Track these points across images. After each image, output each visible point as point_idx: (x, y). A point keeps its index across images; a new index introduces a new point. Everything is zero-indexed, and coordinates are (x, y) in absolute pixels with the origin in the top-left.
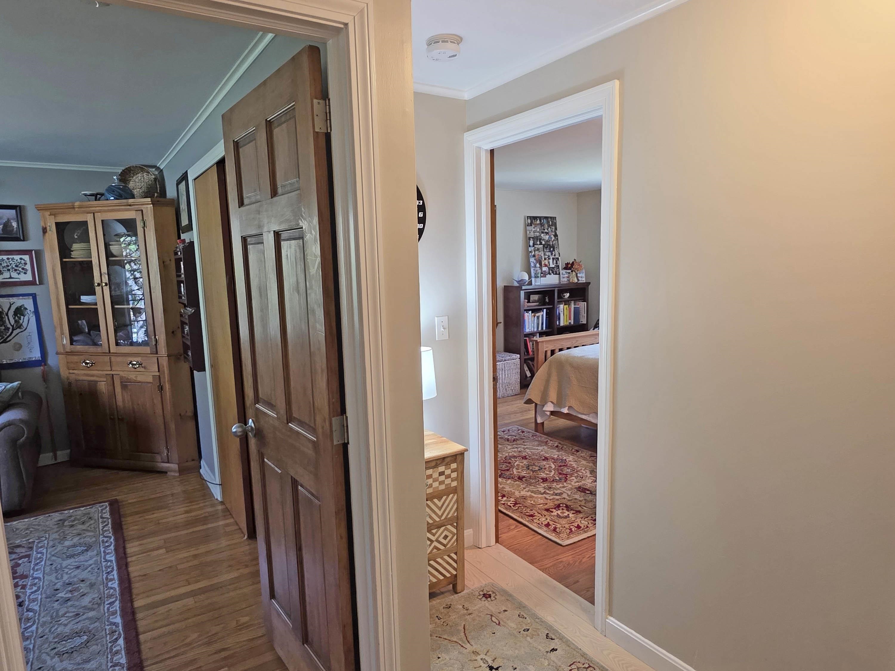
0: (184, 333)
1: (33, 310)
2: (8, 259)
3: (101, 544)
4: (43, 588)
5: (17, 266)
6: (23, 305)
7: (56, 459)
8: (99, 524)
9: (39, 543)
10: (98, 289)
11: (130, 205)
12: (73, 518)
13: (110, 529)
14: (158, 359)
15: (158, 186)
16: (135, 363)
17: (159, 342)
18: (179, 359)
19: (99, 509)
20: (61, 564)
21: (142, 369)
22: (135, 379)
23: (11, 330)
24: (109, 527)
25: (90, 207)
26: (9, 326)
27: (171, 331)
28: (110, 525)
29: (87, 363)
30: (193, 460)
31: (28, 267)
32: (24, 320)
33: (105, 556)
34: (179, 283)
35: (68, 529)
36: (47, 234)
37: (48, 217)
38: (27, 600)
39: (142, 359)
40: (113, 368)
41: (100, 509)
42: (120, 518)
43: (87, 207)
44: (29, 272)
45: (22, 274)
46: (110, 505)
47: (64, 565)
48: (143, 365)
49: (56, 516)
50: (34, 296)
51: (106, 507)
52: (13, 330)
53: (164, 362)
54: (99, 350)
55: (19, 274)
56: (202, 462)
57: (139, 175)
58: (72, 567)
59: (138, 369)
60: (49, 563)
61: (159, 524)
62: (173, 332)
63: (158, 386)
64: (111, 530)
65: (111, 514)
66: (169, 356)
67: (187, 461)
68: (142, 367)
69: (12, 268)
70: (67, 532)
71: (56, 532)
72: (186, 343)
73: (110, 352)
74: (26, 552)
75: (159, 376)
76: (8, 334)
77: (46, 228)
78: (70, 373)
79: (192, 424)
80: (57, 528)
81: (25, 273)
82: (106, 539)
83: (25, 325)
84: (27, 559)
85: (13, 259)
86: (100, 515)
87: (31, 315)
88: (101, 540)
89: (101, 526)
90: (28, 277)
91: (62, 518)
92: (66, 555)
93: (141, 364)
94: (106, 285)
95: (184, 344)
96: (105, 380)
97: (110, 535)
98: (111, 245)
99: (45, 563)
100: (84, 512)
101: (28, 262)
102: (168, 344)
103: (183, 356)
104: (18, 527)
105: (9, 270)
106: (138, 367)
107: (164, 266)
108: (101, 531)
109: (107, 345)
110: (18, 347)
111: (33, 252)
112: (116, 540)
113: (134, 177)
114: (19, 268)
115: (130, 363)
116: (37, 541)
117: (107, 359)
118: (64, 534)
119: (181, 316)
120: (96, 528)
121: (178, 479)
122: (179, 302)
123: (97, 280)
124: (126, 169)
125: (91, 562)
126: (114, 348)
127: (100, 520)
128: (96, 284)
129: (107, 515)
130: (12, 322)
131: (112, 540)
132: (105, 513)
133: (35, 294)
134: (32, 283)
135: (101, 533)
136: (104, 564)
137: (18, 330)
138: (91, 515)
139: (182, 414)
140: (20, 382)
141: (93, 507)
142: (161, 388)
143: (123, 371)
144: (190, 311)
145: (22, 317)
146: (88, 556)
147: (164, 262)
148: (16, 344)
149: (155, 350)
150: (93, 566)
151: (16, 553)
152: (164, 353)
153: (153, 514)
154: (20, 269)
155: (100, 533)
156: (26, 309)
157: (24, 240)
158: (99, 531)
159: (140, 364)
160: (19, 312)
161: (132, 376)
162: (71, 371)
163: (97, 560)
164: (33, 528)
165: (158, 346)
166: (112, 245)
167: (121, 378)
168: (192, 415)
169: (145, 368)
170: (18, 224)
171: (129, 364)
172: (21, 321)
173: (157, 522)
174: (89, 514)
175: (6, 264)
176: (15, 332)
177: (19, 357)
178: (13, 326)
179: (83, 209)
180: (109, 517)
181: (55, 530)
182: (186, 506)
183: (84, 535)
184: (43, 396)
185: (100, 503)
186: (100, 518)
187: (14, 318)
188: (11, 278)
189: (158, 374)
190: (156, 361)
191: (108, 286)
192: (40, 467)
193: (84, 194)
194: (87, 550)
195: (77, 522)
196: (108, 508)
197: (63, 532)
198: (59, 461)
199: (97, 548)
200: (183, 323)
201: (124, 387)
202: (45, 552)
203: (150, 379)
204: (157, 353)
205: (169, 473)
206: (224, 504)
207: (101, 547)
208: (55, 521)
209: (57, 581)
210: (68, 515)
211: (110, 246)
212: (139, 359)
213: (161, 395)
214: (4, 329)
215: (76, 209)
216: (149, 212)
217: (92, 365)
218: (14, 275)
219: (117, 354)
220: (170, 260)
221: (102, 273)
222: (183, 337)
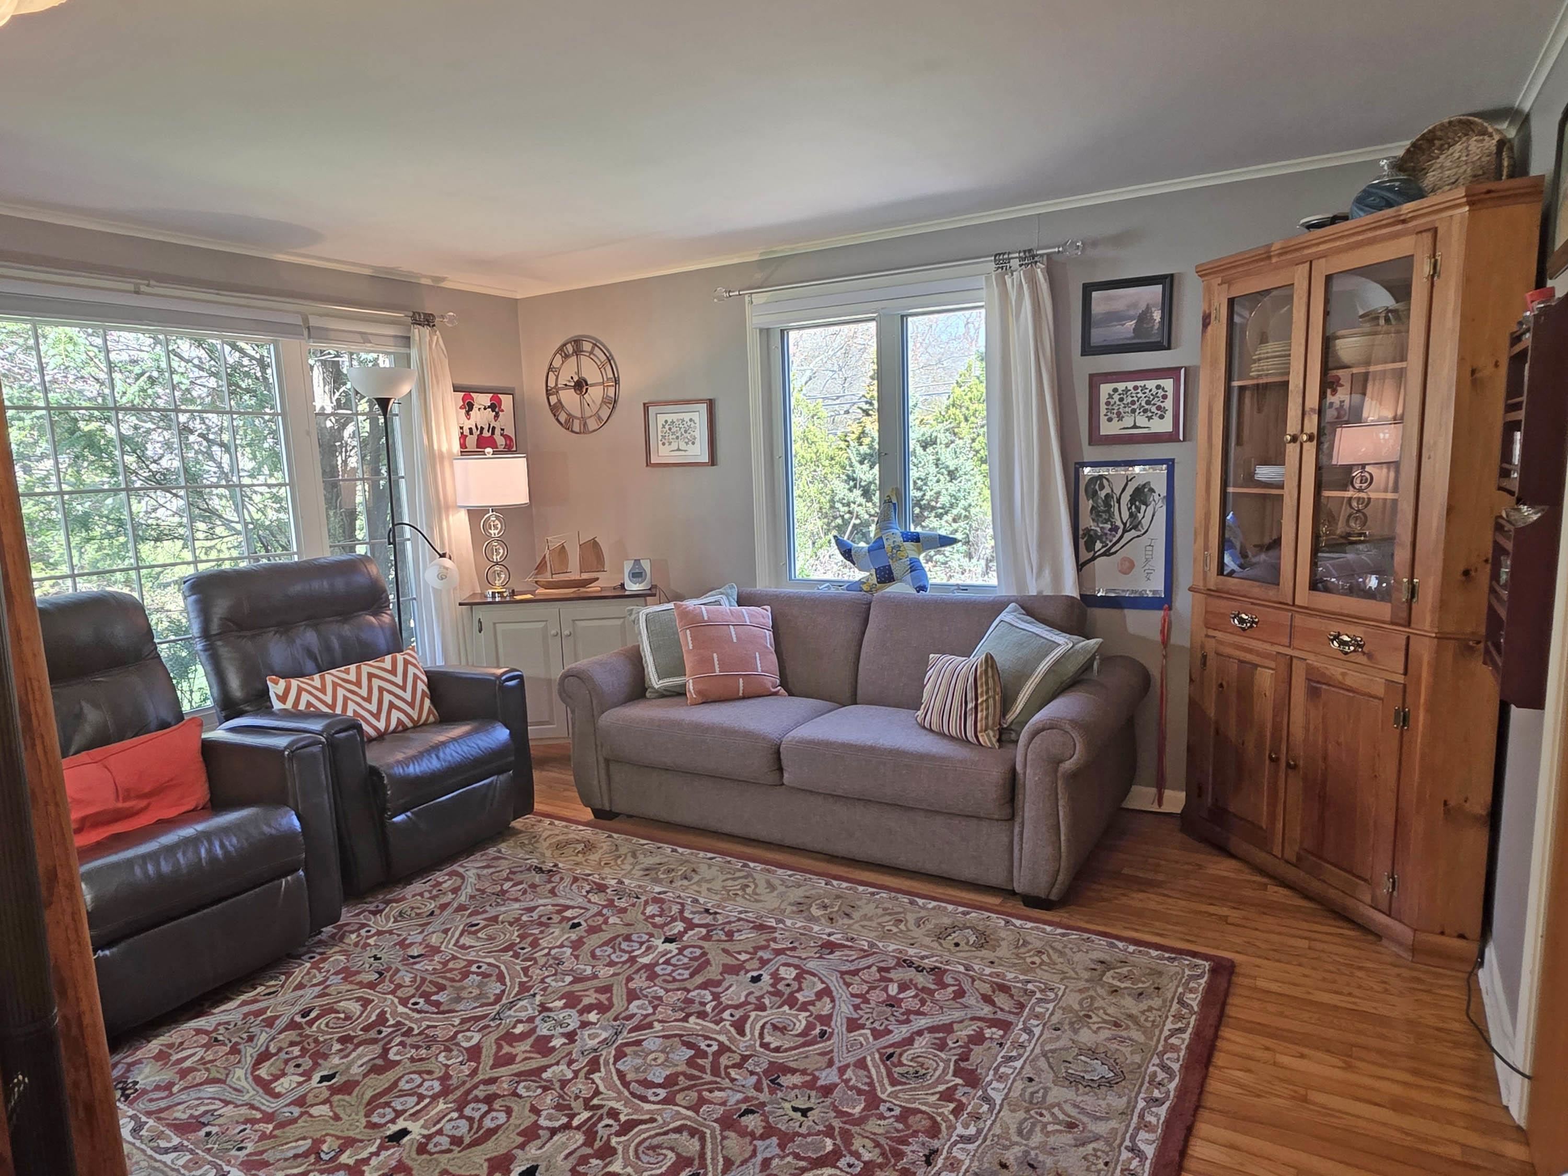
0: (1498, 582)
1: (1164, 494)
2: (1136, 388)
3: (1146, 1085)
4: (985, 1140)
5: (1148, 403)
6: (1149, 483)
7: (1160, 804)
8: (1167, 1017)
9: (1040, 1000)
10: (1292, 450)
11: (1404, 221)
12: (1125, 970)
13: (1183, 1047)
14: (1408, 638)
15: (1506, 163)
16: (1346, 638)
17: (1420, 592)
18: (1471, 649)
19: (1184, 972)
20: (1046, 1090)
21: (1363, 659)
22: (1340, 678)
23: (1120, 532)
24: (1183, 1040)
25: (1304, 248)
26: (1119, 523)
27: (1461, 568)
28: (1186, 1036)
29: (1242, 621)
30: (1462, 936)
31: (1168, 404)
32: (1145, 514)
33: (1137, 1129)
34: (1510, 428)
35: (1104, 994)
36: (1210, 328)
37: (1216, 287)
38: (945, 1152)
39: (1365, 633)
40: (1296, 643)
41: (1187, 972)
42: (1217, 1028)
43: (1296, 250)
44: (1169, 416)
45: (1156, 418)
46: (1214, 971)
47: (1050, 1100)
48: (1365, 649)
49: (1100, 948)
50: (1170, 464)
51: (1200, 976)
52: (1125, 531)
53: (1424, 650)
54: (1272, 593)
55: (1150, 418)
56: (1487, 951)
57: (1458, 147)
58: (1061, 1117)
59: (1353, 657)
60: (1028, 1072)
61: (1305, 1099)
62: (1466, 573)
63: (1397, 712)
64: (1182, 1054)
65: (1204, 1003)
66: (1441, 637)
67: (1442, 933)
68: (1364, 653)
69: (1141, 406)
70: (1099, 1003)
71: (1080, 991)
72: (1495, 611)
73: (1294, 605)
74: (1010, 1012)
75: (1405, 685)
76: (1115, 540)
77: (1210, 315)
78: (1207, 636)
79: (1478, 838)
80: (1087, 981)
81: (1162, 417)
82: (1161, 1075)
83: (1145, 522)
84: (1001, 1032)
85: (1144, 387)
86: (1180, 990)
87: (1160, 504)
88: (1152, 1069)
89: (1169, 1025)
90: (1164, 426)
91: (1107, 957)
92: (1067, 1068)
93: (1362, 646)
94: (1311, 438)
95: (1492, 613)
96: (1273, 666)
97: (1176, 1067)
98: (1339, 338)
99: (1022, 1068)
100: (1153, 966)
101: (1170, 394)
102: (1443, 605)
103: (1482, 645)
104: (1028, 938)
105: (1134, 411)
106: (1354, 651)
107: (1474, 382)
108: (1162, 1042)
109: (1291, 584)
110: (1128, 567)
111: (1183, 371)
112: (1182, 1091)
113: (1443, 157)
114: (1152, 408)
115: (1336, 637)
116: (1038, 995)
117: (1285, 617)
118: (1091, 1004)
119: (1499, 528)
120: (1157, 1026)
121: (1406, 973)
122: (1500, 488)
123: (1292, 426)
124: (1423, 137)
125: (1101, 1128)
126: (1303, 596)
127: (1175, 1006)
128: (1289, 438)
129: (1194, 1000)
130: (1126, 515)
131: (1172, 1086)
132: (1191, 991)
133: (1173, 460)
134: (1170, 438)
135: (1160, 1048)
136: (1125, 1155)
137: (1133, 533)
138: (1164, 981)
139: (1452, 803)
140: (1100, 640)
141: (1174, 959)
142: (1404, 718)
143: (1316, 654)
144: (1529, 514)
145: (1143, 507)
146: (1103, 1103)
147: (1473, 372)
148: (1125, 559)
149: (1404, 615)
150: (1100, 1145)
151: (993, 1003)
152: (1427, 627)
153: (1302, 1056)
154: (1154, 409)
155: (1157, 1047)
156: (1152, 491)
157: (1169, 348)
158: (1158, 1041)
159: (1359, 646)
160: (1140, 495)
161: (1335, 670)
162: (1211, 632)
163: (1114, 1131)
164: (1049, 956)
165: (1414, 605)
166: (1343, 337)
167: (1310, 669)
168: (1484, 813)
169: (1370, 656)
170: (1163, 313)
171: (1332, 641)
172: (1140, 516)
173: (1302, 1091)
174: (1160, 974)
175: (1130, 399)
176: (1128, 536)
177: (1127, 586)
178: (1125, 524)
179: (1289, 256)
180: (1196, 1009)
181: (1082, 984)
182: (1406, 1084)
183: (1124, 1034)
184: (1155, 673)
185: (1195, 955)
186: (1176, 1000)
187: (1129, 509)
188: (1135, 427)
189: (1400, 679)
190: (1404, 642)
191: (1315, 442)
192: (1128, 810)
193: (1302, 225)
194: (1110, 1084)
195: (1128, 984)
196: (1203, 981)
197: (1092, 998)
198: (1165, 809)
199: (1131, 1091)
200: (1499, 550)
201: (1313, 693)
202: (1037, 1034)
203: (1380, 691)
204: (1409, 624)
205: (1385, 942)
206: (1527, 1144)
207: (1142, 1095)
208: (1092, 960)
209: (1017, 1139)
210: (1121, 956)
211: (1338, 341)
212: (1359, 632)
213: (1402, 734)
214: (1110, 530)
215: (1274, 260)
216: (1456, 228)
217: (1251, 627)
218: (1142, 420)
219: (1308, 611)
220: (1496, 365)
221: (1307, 408)
222: (1492, 591)
